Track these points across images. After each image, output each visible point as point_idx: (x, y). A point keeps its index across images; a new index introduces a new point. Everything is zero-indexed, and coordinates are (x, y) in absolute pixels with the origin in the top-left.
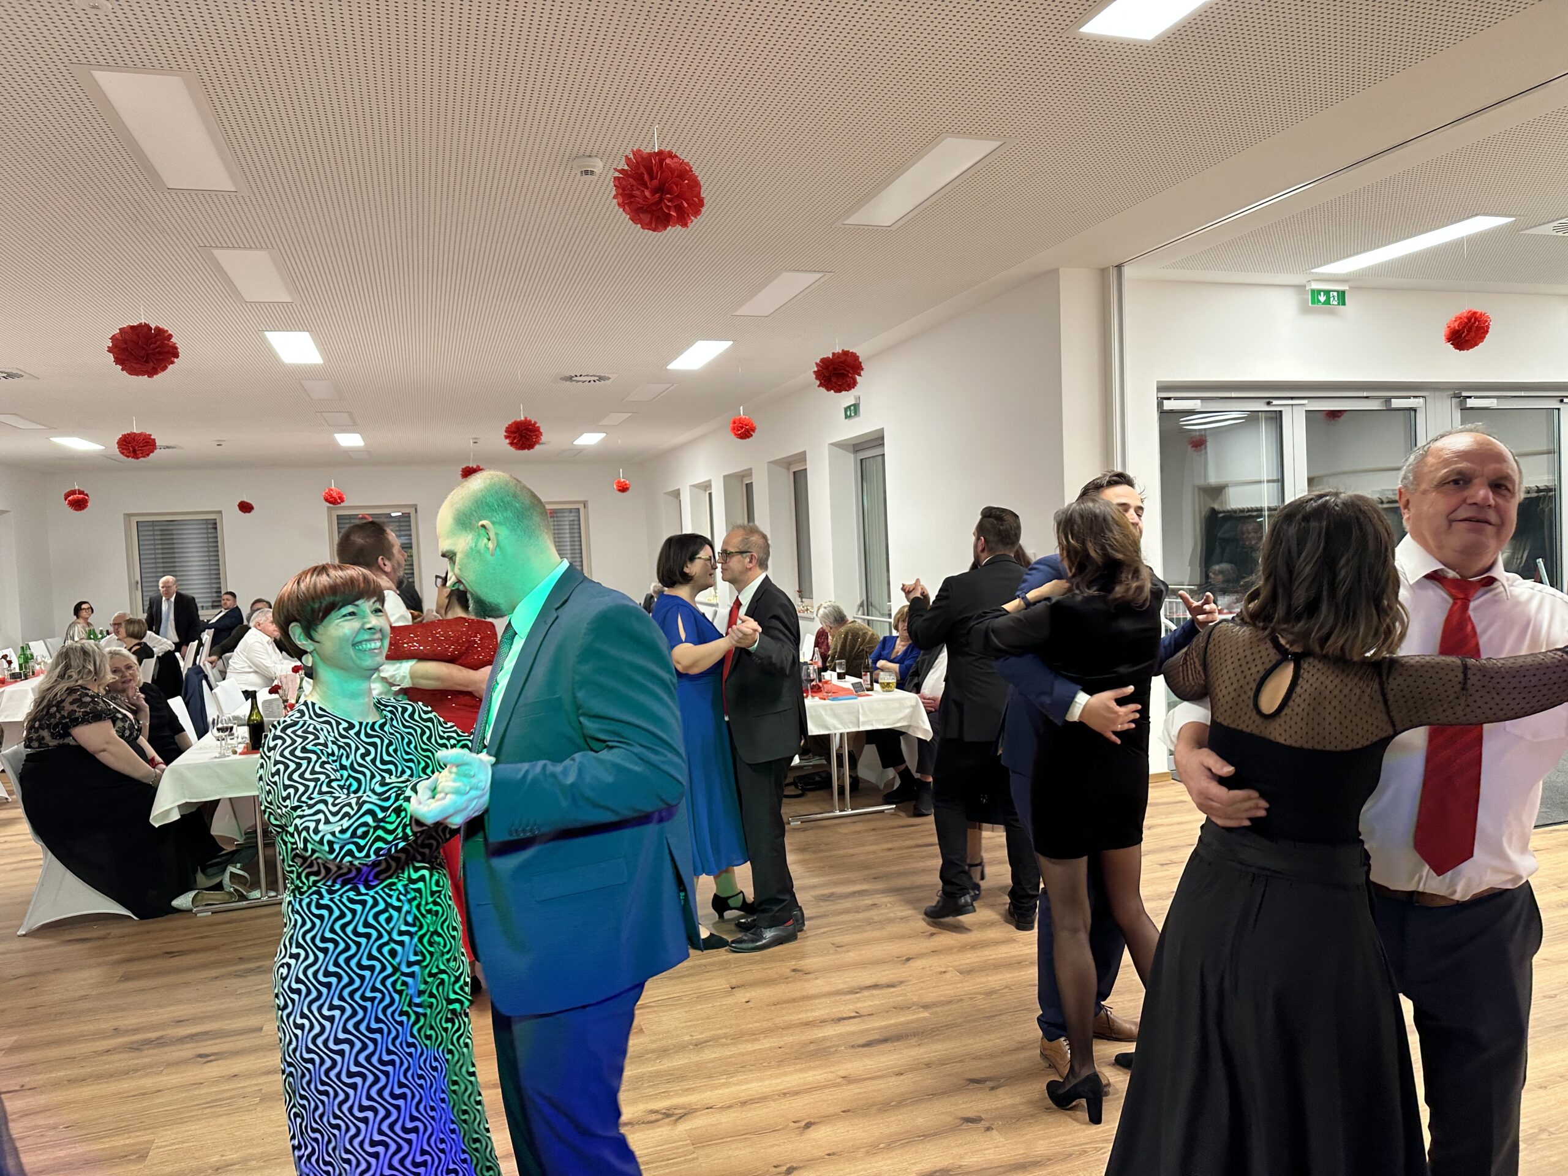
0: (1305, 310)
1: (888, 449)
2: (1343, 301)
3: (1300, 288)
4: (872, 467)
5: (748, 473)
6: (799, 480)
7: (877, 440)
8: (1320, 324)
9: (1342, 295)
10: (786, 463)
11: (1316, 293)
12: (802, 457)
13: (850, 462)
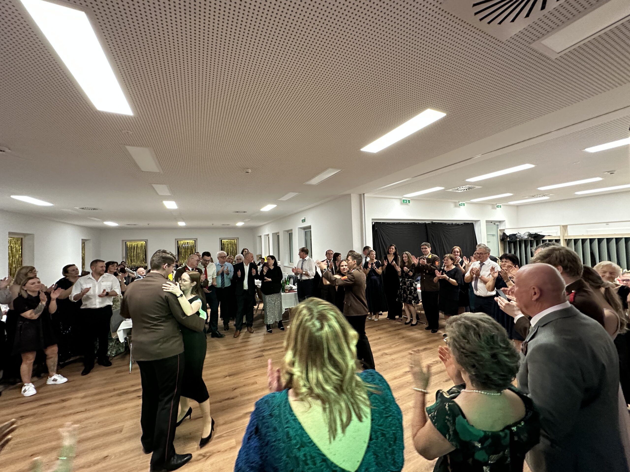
0: (401, 204)
1: (312, 230)
2: (409, 202)
3: (401, 199)
4: (309, 233)
5: (278, 233)
6: (290, 235)
7: (310, 227)
8: (404, 207)
9: (409, 201)
10: (288, 231)
11: (404, 200)
12: (292, 230)
13: (303, 232)
